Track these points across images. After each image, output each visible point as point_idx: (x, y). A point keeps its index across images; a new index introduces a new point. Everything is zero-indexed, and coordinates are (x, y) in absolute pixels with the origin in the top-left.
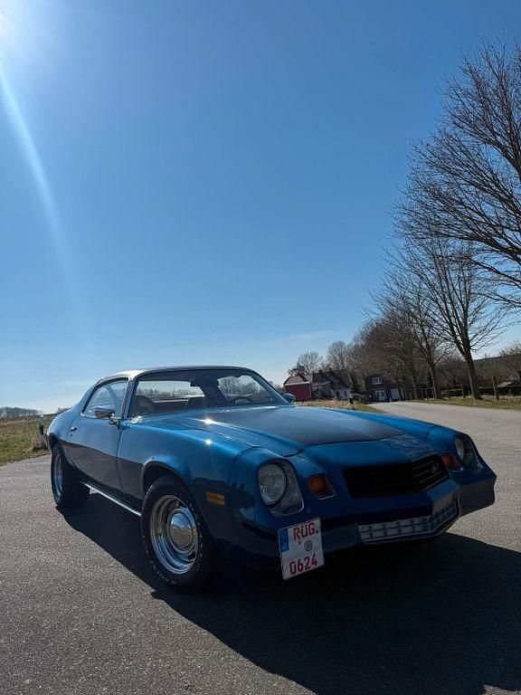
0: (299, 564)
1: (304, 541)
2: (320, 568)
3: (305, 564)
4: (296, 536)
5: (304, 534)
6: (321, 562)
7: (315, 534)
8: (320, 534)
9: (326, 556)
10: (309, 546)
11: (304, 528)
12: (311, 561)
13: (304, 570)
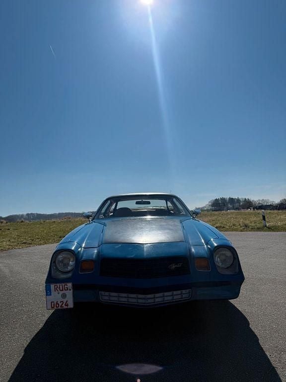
0: (57, 303)
1: (61, 293)
2: (70, 309)
3: (60, 304)
4: (56, 289)
5: (61, 289)
6: (71, 305)
7: (69, 291)
8: (72, 291)
9: (75, 303)
10: (64, 296)
11: (61, 287)
12: (64, 304)
13: (59, 308)
